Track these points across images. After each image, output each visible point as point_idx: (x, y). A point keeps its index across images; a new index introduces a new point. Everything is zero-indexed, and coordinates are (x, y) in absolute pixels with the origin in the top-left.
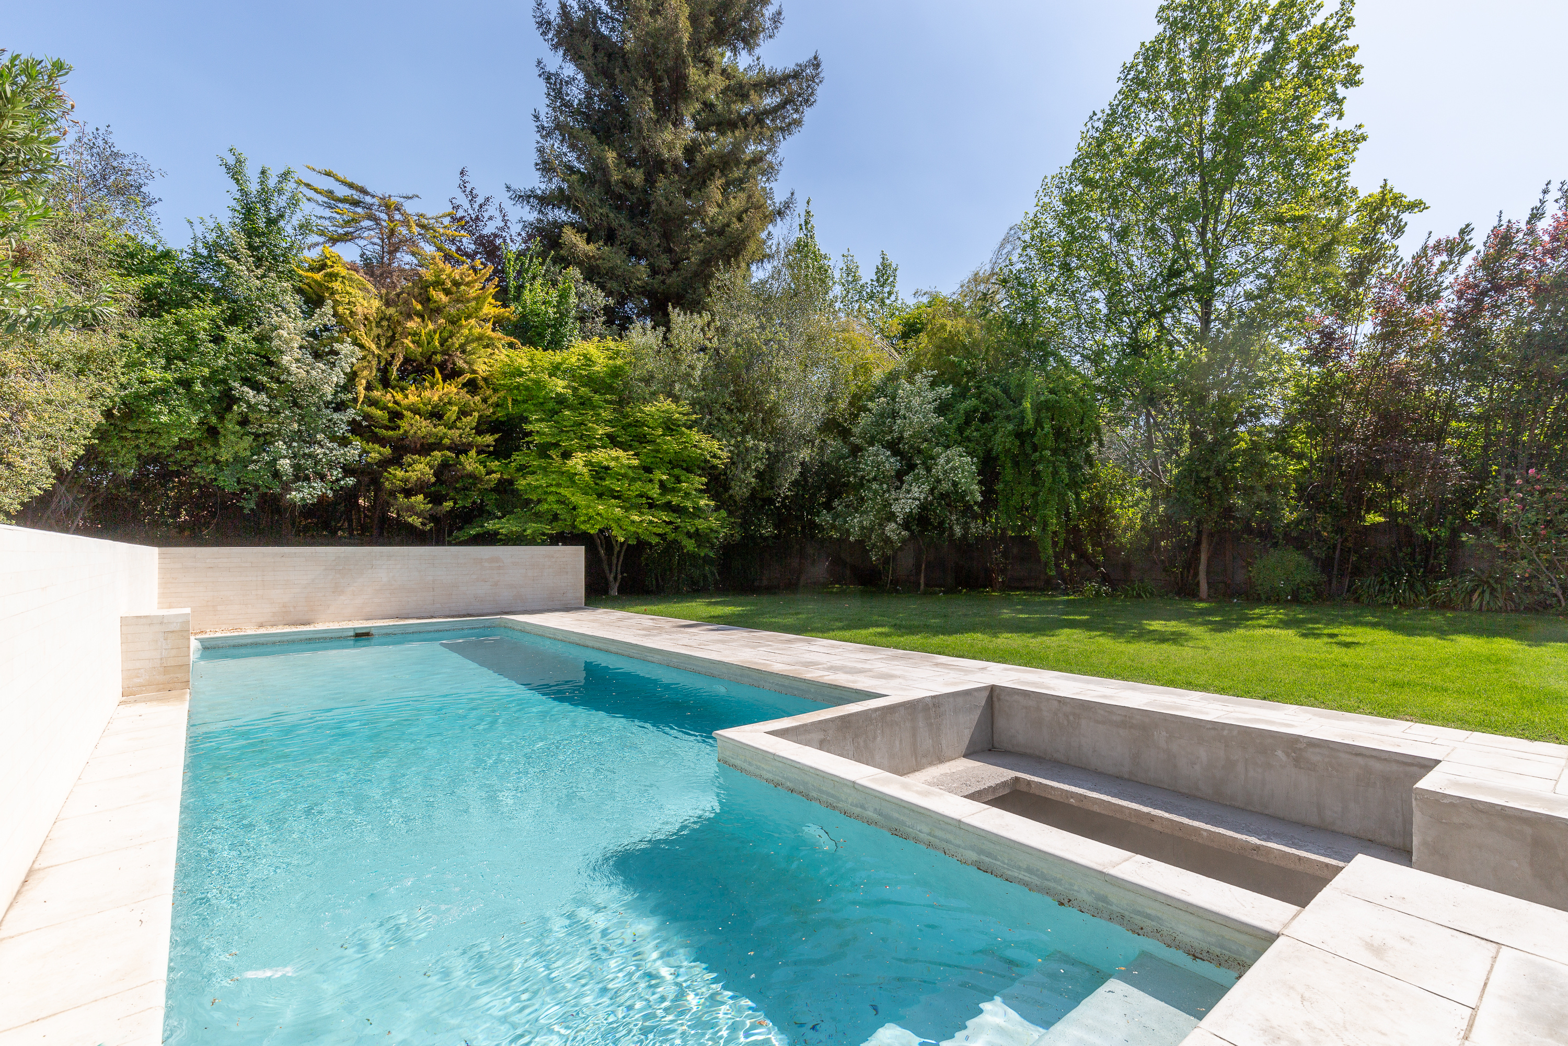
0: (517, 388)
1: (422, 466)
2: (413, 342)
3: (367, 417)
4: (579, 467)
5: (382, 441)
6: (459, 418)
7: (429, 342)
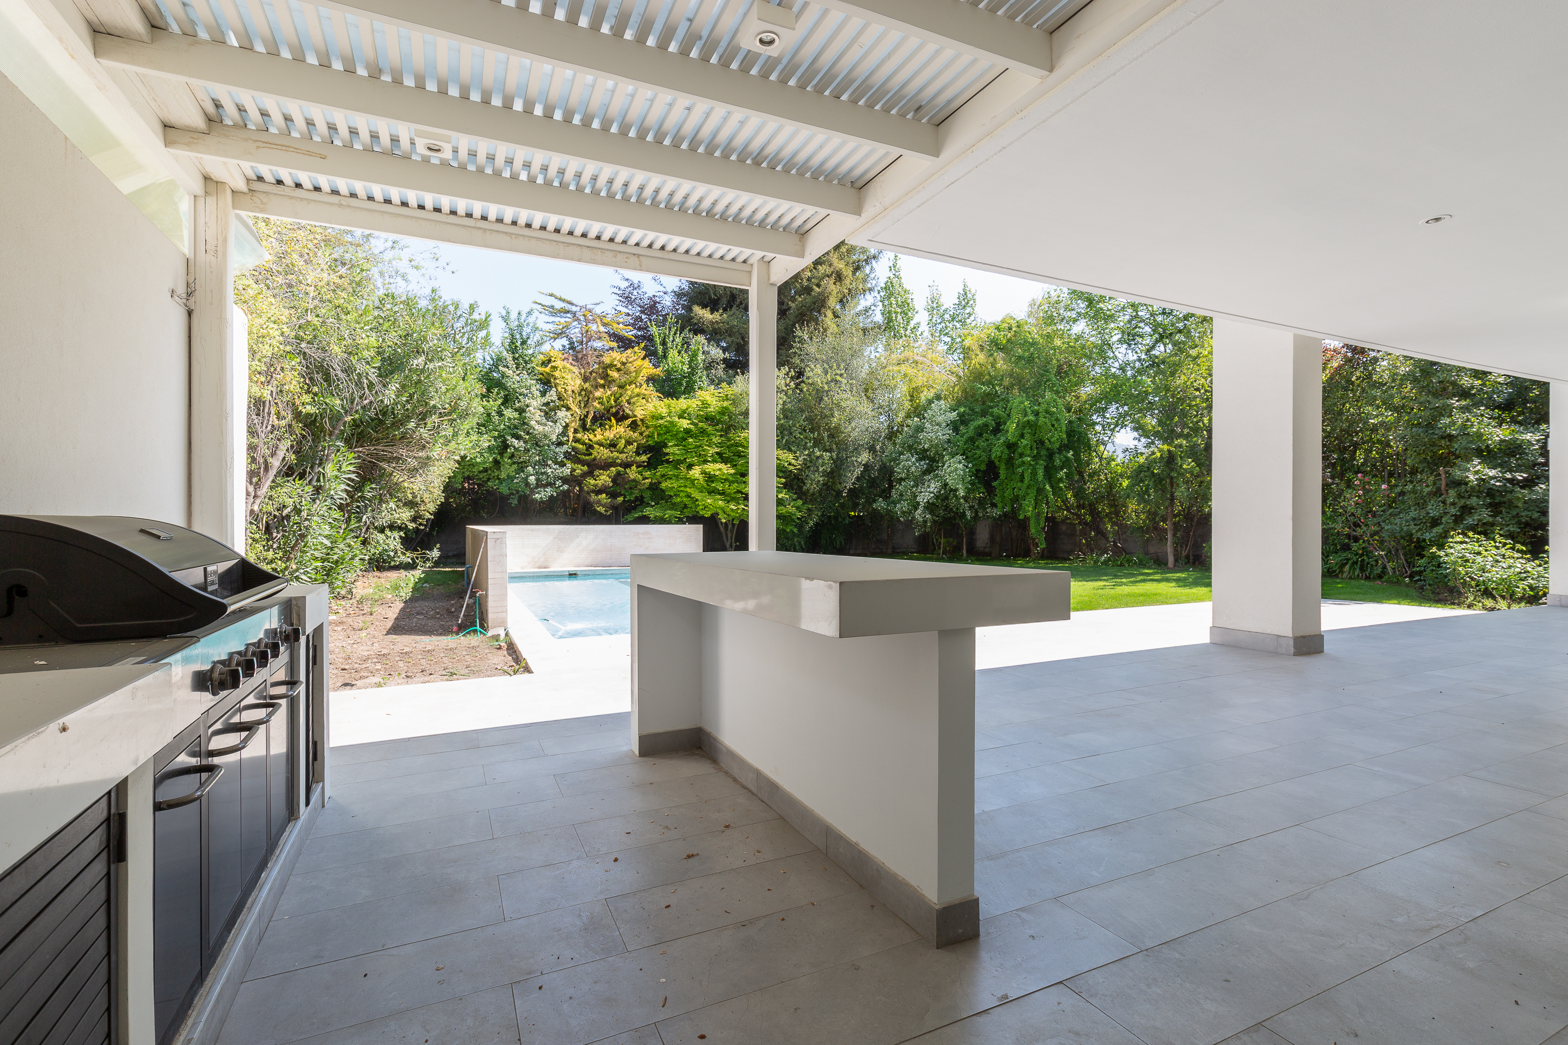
0: (660, 426)
1: (604, 477)
2: (599, 403)
3: (574, 449)
4: (697, 476)
5: (583, 463)
6: (625, 446)
7: (608, 402)
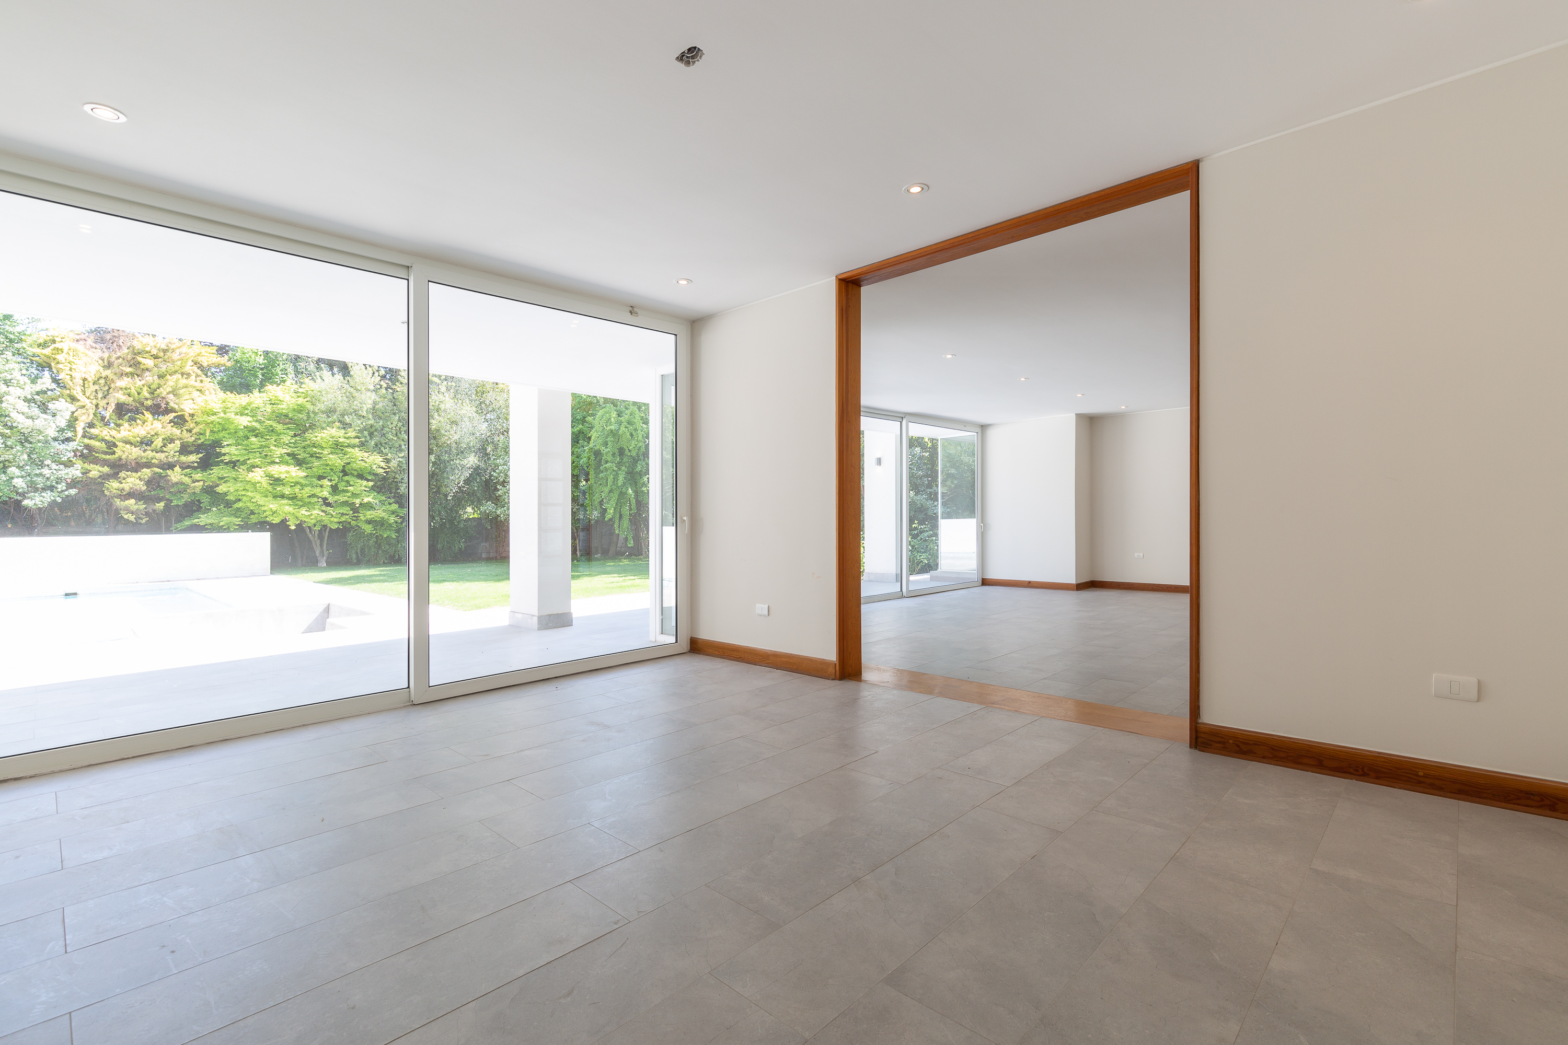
0: (212, 423)
1: (132, 479)
2: (124, 394)
3: (87, 447)
4: (258, 479)
5: (105, 463)
6: (164, 446)
7: (139, 394)
